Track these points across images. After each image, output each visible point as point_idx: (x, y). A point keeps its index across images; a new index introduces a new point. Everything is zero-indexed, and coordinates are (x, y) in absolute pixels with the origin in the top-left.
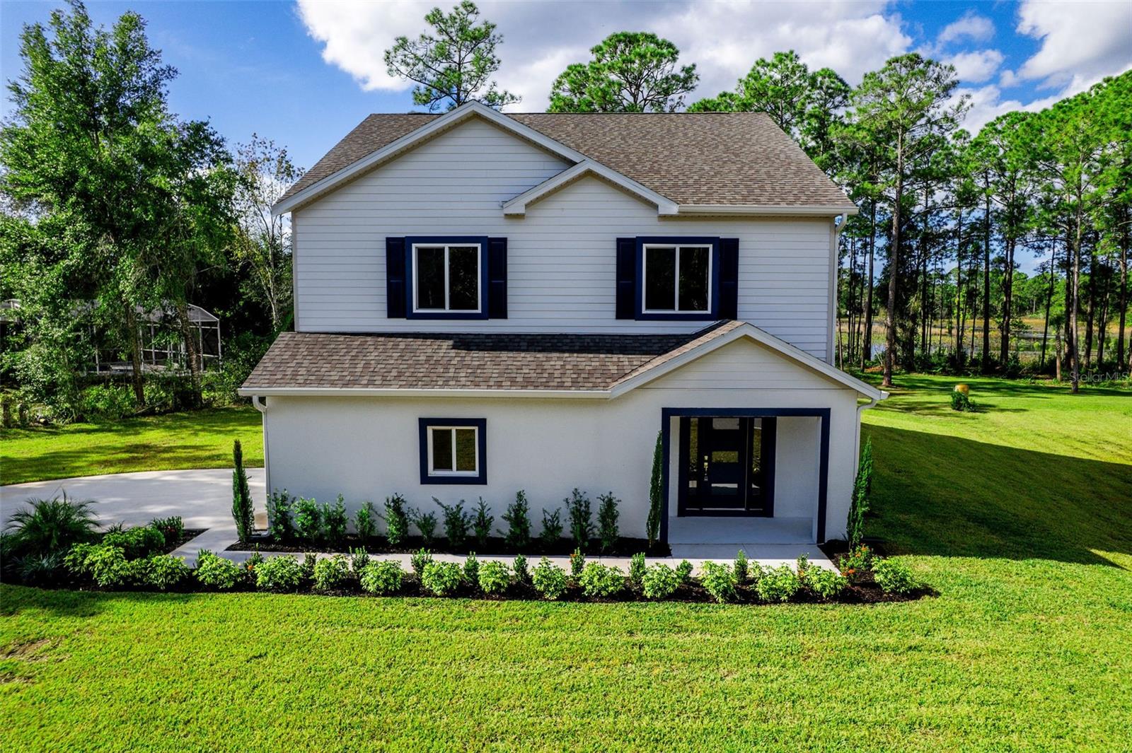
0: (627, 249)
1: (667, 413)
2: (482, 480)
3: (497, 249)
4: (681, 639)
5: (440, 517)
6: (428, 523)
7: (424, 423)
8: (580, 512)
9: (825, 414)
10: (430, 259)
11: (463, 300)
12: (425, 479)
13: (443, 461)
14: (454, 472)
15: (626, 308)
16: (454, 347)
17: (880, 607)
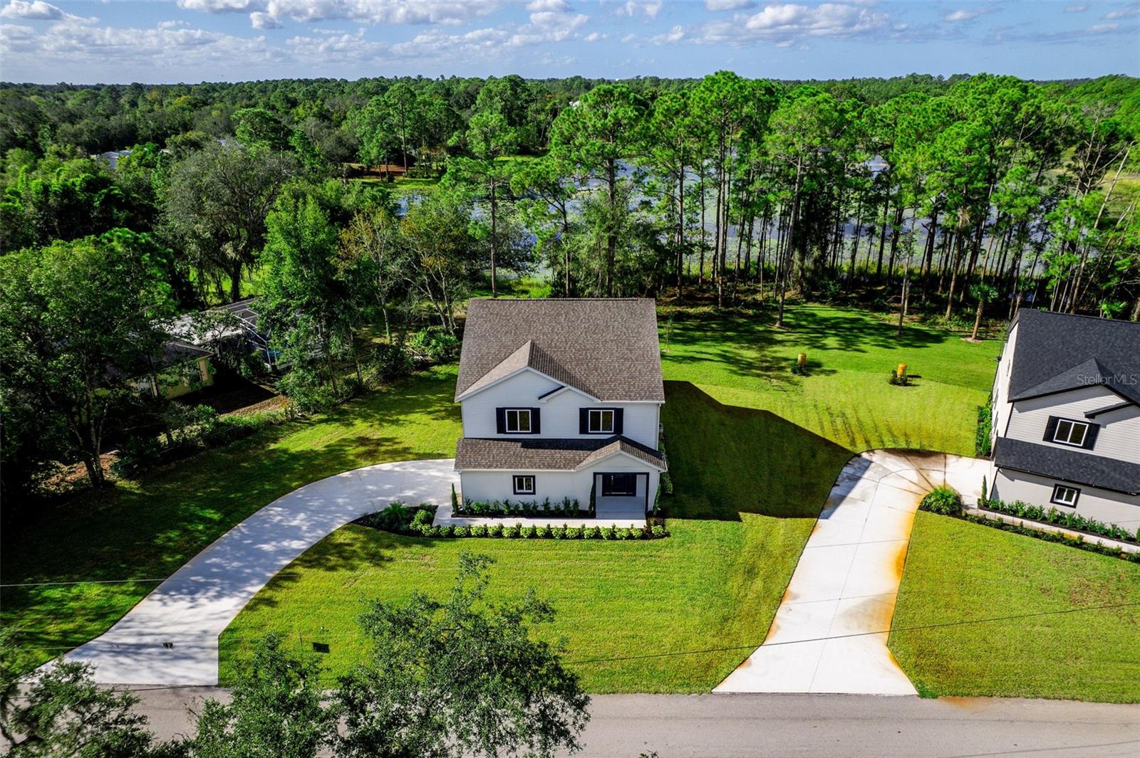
0: (583, 412)
1: (595, 474)
2: (534, 493)
3: (536, 412)
4: (591, 552)
5: (521, 505)
6: (517, 506)
7: (514, 477)
8: (567, 503)
9: (647, 474)
10: (513, 415)
11: (524, 427)
12: (515, 493)
13: (521, 487)
14: (525, 491)
15: (583, 430)
16: (522, 447)
17: (651, 541)
